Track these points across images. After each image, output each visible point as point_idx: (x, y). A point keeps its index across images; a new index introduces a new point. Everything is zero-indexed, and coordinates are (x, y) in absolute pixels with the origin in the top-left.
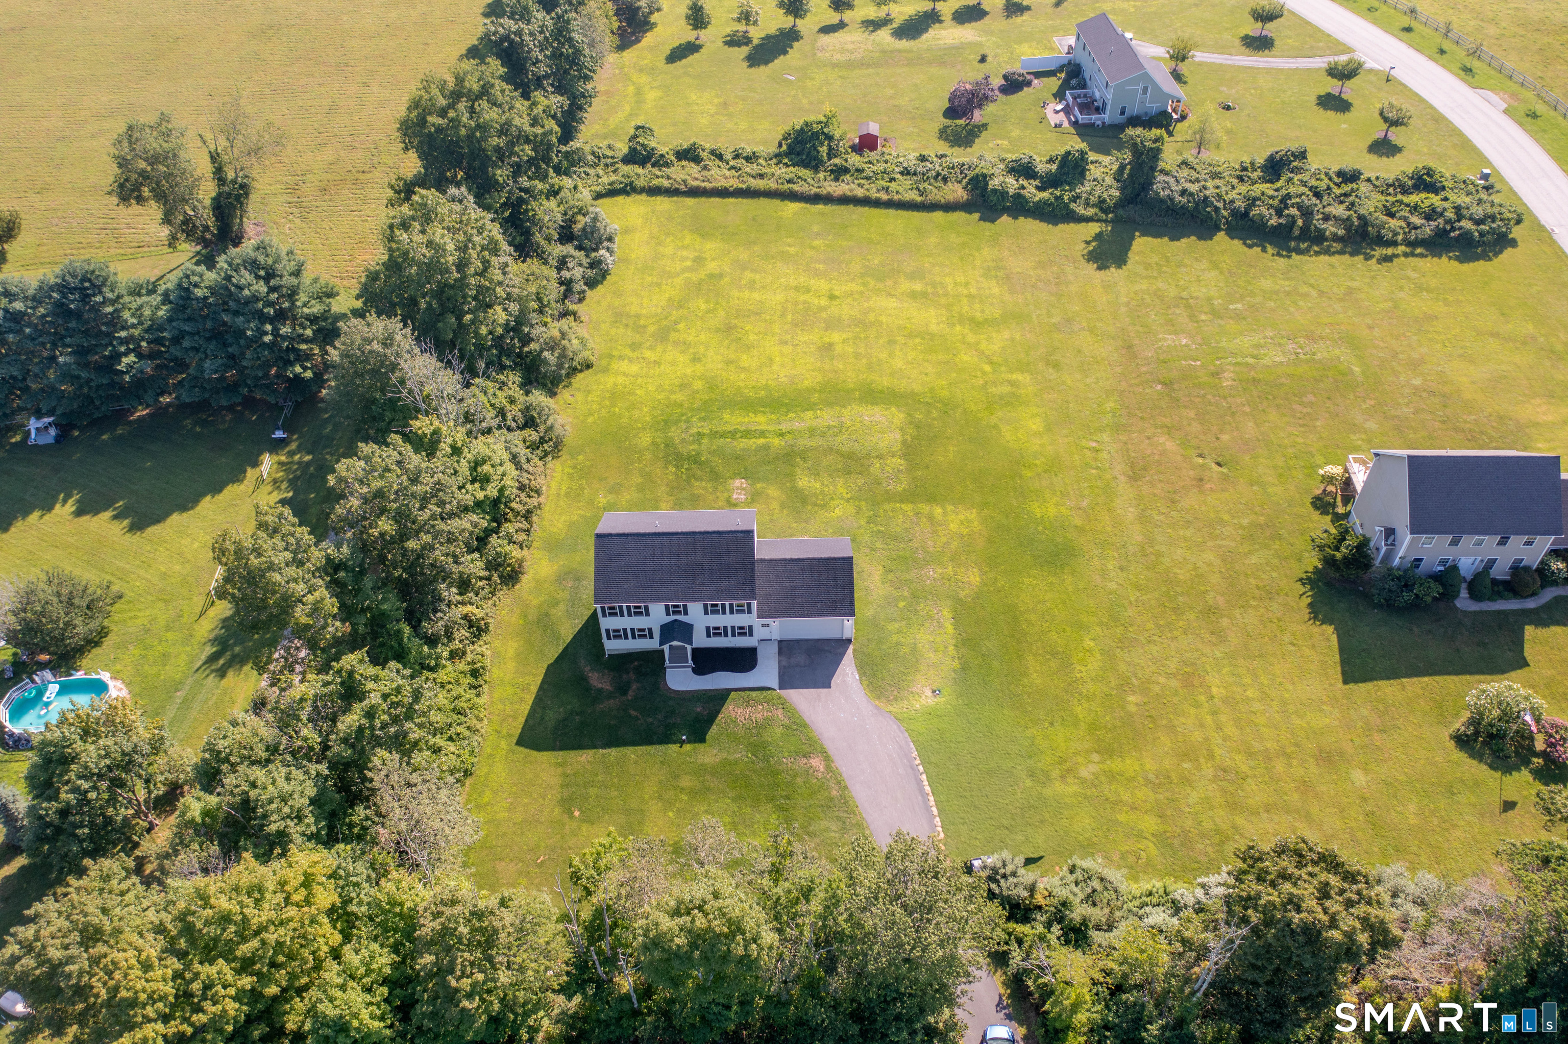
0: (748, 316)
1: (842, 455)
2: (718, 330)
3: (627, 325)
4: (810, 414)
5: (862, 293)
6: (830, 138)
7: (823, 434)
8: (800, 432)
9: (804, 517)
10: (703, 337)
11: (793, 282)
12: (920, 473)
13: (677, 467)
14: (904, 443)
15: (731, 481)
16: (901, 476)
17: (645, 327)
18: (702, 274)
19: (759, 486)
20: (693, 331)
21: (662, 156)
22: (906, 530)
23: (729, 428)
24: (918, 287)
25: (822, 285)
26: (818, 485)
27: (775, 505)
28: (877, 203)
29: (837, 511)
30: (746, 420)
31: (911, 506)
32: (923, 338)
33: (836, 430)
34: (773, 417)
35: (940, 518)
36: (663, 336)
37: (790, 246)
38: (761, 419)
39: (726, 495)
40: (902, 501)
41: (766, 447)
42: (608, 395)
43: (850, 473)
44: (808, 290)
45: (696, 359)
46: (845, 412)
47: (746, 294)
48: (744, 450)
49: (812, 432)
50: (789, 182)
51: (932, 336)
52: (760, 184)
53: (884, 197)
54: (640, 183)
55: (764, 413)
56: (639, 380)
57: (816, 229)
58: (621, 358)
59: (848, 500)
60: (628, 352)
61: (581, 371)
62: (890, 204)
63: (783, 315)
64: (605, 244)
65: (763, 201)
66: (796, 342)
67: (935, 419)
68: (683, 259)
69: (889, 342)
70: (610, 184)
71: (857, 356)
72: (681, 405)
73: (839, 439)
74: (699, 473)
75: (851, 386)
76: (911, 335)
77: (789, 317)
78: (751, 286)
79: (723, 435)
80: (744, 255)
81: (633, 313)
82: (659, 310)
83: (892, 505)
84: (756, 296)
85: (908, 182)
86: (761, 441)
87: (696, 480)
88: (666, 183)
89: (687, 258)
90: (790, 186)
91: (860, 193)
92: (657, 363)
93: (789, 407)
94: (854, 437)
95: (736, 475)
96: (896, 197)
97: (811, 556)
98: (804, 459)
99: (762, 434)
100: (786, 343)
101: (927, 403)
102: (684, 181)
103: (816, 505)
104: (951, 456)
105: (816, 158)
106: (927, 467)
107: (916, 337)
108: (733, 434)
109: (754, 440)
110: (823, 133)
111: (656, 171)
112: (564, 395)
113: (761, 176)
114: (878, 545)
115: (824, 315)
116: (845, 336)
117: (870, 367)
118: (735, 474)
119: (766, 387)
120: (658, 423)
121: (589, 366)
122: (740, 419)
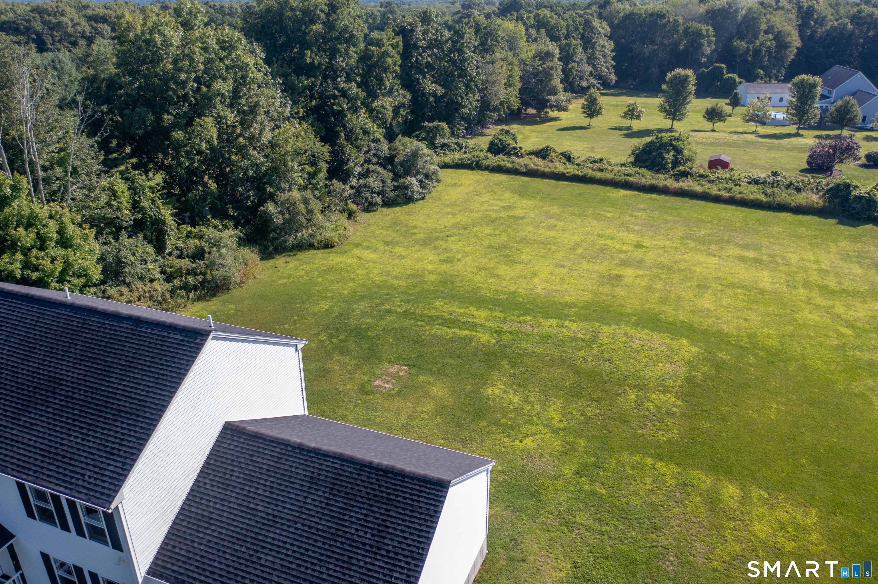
0: (532, 244)
1: (577, 372)
2: (489, 247)
3: (397, 231)
4: (554, 322)
5: (676, 249)
6: (678, 151)
7: (560, 344)
8: (527, 335)
9: (465, 434)
10: (469, 249)
11: (598, 231)
12: (708, 425)
13: (331, 336)
14: (690, 380)
15: (386, 364)
16: (670, 421)
17: (415, 234)
18: (504, 214)
19: (422, 378)
20: (461, 244)
21: (515, 148)
22: (653, 507)
23: (432, 313)
24: (751, 254)
25: (633, 238)
26: (516, 399)
27: (428, 407)
28: (717, 199)
29: (528, 441)
30: (462, 311)
31: (675, 469)
32: (749, 291)
33: (582, 344)
34: (501, 315)
35: (733, 504)
36: (426, 242)
37: (608, 212)
38: (483, 313)
39: (366, 378)
40: (660, 457)
41: (469, 340)
42: (323, 268)
43: (579, 395)
44: (612, 238)
45: (448, 261)
46: (606, 329)
47: (542, 231)
48: (435, 336)
49: (546, 339)
50: (627, 175)
51: (762, 292)
52: (599, 175)
53: (725, 194)
54: (485, 163)
55: (491, 309)
56: (370, 264)
57: (642, 206)
58: (369, 248)
59: (556, 431)
60: (381, 246)
61: (318, 248)
62: (731, 201)
63: (573, 249)
64: (420, 177)
65: (595, 186)
66: (575, 268)
67: (751, 365)
68: (493, 205)
69: (698, 286)
70: (459, 160)
71: (649, 289)
72: (395, 289)
73: (581, 354)
74: (352, 347)
75: (630, 311)
76: (732, 285)
77: (579, 251)
78: (551, 227)
79: (421, 318)
80: (555, 210)
81: (413, 224)
82: (442, 227)
83: (637, 457)
84: (551, 233)
85: (754, 188)
86: (467, 332)
87: (342, 353)
88: (509, 165)
89: (496, 205)
90: (627, 178)
91: (698, 189)
92: (403, 257)
93: (526, 311)
94: (606, 356)
95: (398, 360)
96: (739, 196)
97: (348, 452)
98: (514, 364)
99: (473, 327)
100: (563, 267)
101: (741, 346)
102: (526, 166)
103: (496, 423)
104: (773, 416)
105: (660, 164)
106: (724, 420)
107: (738, 288)
108: (432, 320)
109: (457, 330)
110: (671, 145)
111: (504, 158)
112: (280, 261)
113: (601, 170)
114: (581, 518)
115: (622, 256)
116: (641, 273)
117: (664, 300)
118: (399, 358)
119: (513, 294)
120: (353, 297)
121: (328, 245)
122: (454, 309)
